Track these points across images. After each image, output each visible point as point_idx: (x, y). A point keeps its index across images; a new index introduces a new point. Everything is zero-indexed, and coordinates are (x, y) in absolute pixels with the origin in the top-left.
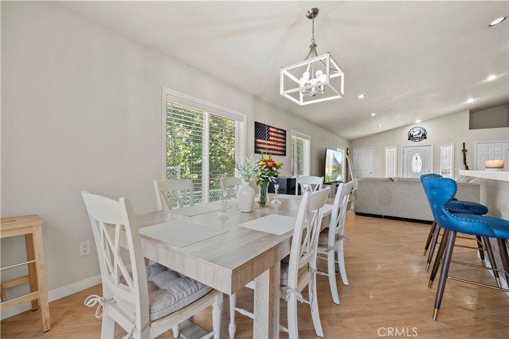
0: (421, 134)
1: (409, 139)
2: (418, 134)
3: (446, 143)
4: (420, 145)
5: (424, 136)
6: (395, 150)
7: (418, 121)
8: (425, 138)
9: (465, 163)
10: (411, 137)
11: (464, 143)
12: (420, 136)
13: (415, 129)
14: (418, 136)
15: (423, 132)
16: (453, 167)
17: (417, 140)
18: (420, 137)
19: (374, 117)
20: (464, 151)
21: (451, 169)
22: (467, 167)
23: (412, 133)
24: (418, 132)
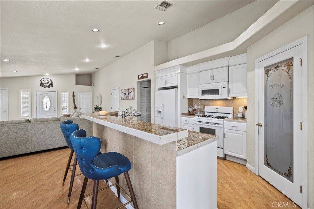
1: (40, 86)
2: (47, 83)
3: (65, 91)
4: (49, 90)
5: (51, 85)
6: (29, 92)
7: (47, 74)
8: (52, 86)
9: (74, 103)
10: (42, 84)
11: (73, 92)
12: (49, 84)
13: (45, 80)
14: (47, 84)
15: (50, 82)
16: (69, 105)
17: (46, 87)
18: (48, 85)
19: (7, 62)
20: (74, 96)
21: (67, 107)
22: (75, 105)
23: (43, 81)
24: (47, 82)
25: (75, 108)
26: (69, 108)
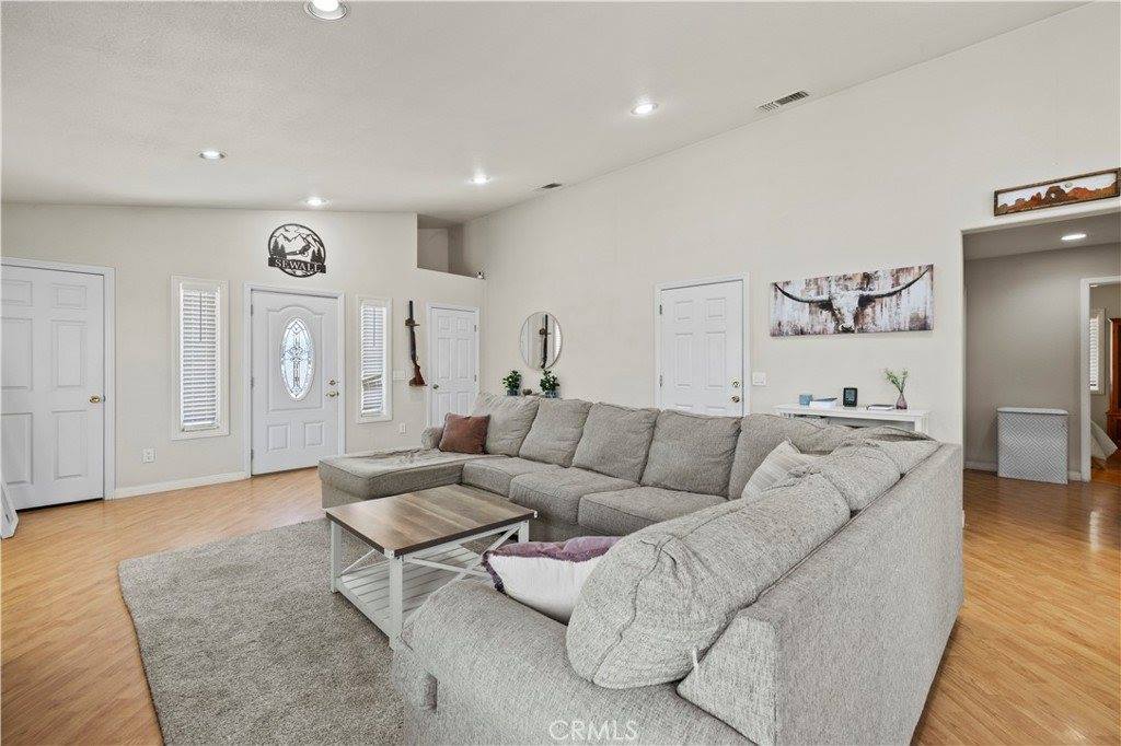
0: (310, 251)
1: (272, 263)
2: (304, 251)
3: (374, 295)
4: (308, 290)
5: (318, 264)
7: (317, 201)
8: (323, 269)
9: (414, 358)
10: (277, 258)
11: (411, 302)
12: (307, 258)
13: (291, 232)
14: (301, 258)
15: (315, 247)
16: (390, 368)
17: (299, 273)
18: (306, 263)
20: (410, 323)
21: (384, 376)
22: (417, 368)
23: (281, 241)
24: (298, 244)
25: (418, 381)
26: (393, 383)
